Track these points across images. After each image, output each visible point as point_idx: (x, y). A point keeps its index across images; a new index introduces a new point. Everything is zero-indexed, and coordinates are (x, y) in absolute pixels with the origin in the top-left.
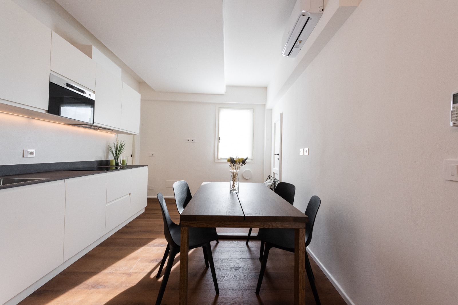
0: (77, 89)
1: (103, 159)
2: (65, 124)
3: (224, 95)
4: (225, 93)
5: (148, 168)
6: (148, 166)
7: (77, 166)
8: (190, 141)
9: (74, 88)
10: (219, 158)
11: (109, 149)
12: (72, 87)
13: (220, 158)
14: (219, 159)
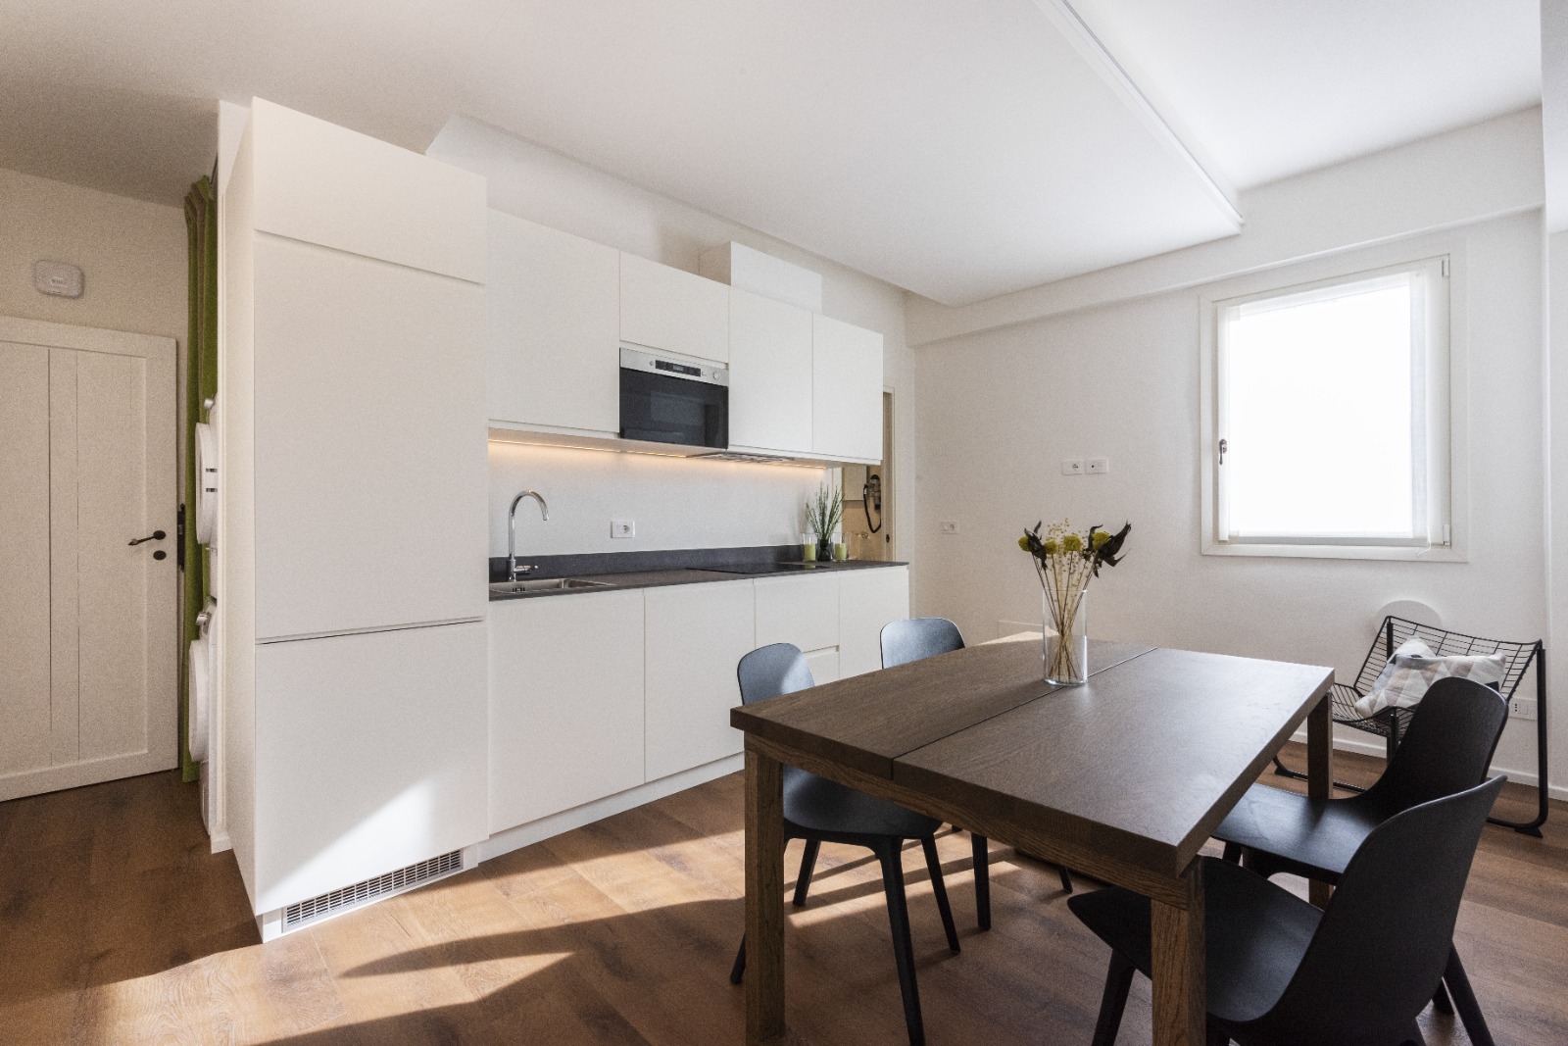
0: (682, 369)
1: (792, 542)
2: (687, 457)
3: (1236, 236)
4: (1242, 225)
5: (908, 572)
6: (907, 563)
7: (721, 560)
8: (1080, 470)
9: (674, 368)
10: (1221, 539)
11: (806, 514)
12: (669, 366)
13: (1227, 539)
14: (1224, 542)
